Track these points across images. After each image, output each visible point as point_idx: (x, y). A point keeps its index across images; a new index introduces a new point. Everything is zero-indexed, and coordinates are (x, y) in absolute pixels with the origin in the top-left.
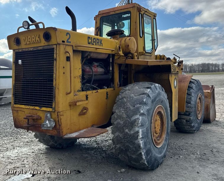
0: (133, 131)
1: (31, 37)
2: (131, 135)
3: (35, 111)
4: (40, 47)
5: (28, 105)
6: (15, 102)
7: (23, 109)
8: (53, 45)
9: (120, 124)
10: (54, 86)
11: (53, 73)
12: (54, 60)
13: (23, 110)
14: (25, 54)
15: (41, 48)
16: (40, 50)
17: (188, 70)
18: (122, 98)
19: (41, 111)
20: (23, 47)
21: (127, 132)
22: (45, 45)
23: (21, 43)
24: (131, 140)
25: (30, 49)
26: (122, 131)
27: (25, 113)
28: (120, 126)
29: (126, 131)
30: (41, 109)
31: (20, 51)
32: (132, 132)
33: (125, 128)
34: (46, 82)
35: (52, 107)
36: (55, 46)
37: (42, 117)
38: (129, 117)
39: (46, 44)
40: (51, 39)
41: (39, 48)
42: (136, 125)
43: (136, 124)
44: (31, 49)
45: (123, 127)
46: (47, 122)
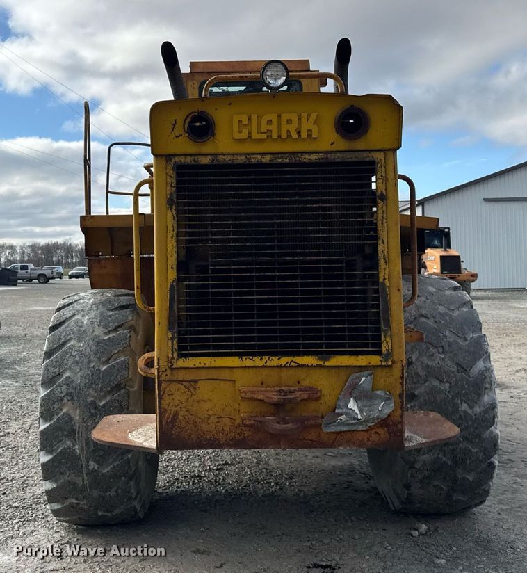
0: (480, 408)
1: (279, 116)
2: (477, 419)
3: (292, 371)
4: (310, 153)
5: (261, 355)
6: (180, 348)
7: (227, 371)
8: (370, 151)
9: (441, 392)
10: (383, 283)
11: (376, 240)
12: (378, 200)
13: (226, 374)
14: (227, 174)
15: (313, 157)
16: (311, 164)
17: (74, 261)
18: (415, 319)
19: (325, 371)
20: (221, 149)
21: (465, 412)
22: (334, 148)
23: (213, 134)
24: (477, 432)
25: (259, 157)
26: (450, 410)
27: (238, 384)
28: (443, 396)
29: (463, 408)
30: (327, 363)
31: (205, 161)
32: (477, 410)
33: (459, 402)
34: (340, 269)
35: (379, 353)
36: (379, 156)
37: (325, 391)
38: (463, 368)
39: (342, 144)
40: (366, 132)
41: (305, 159)
42: (486, 388)
43: (488, 386)
44: (267, 159)
45: (453, 398)
46: (352, 405)
